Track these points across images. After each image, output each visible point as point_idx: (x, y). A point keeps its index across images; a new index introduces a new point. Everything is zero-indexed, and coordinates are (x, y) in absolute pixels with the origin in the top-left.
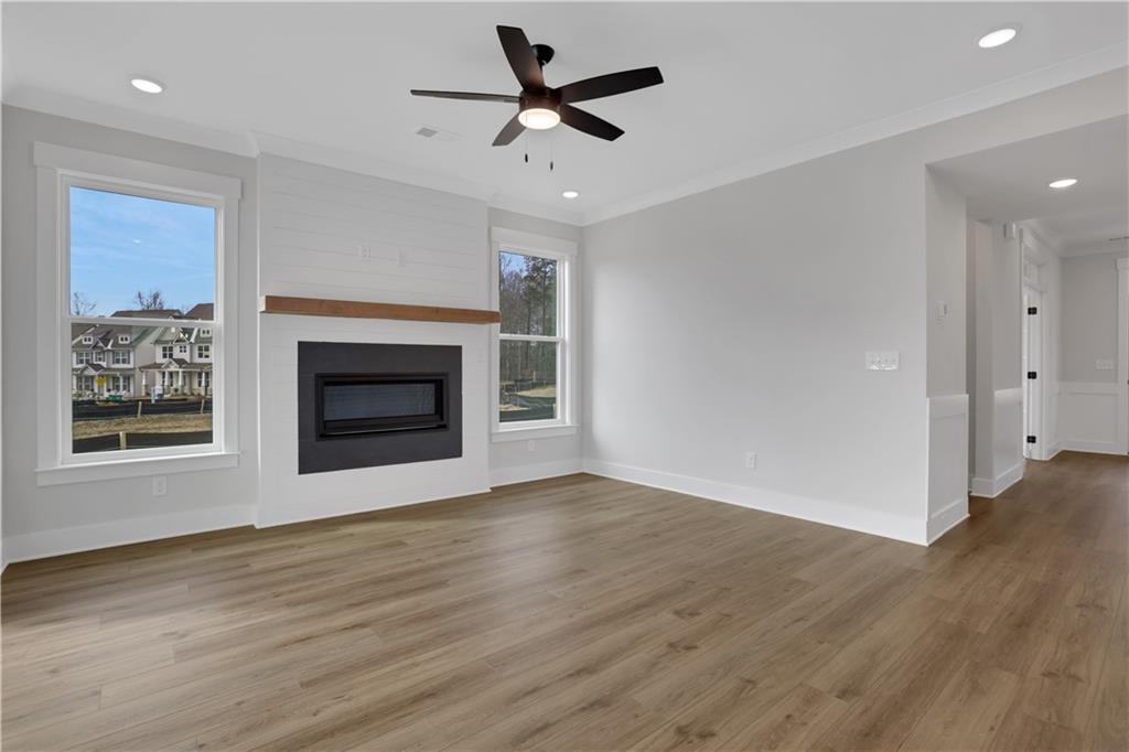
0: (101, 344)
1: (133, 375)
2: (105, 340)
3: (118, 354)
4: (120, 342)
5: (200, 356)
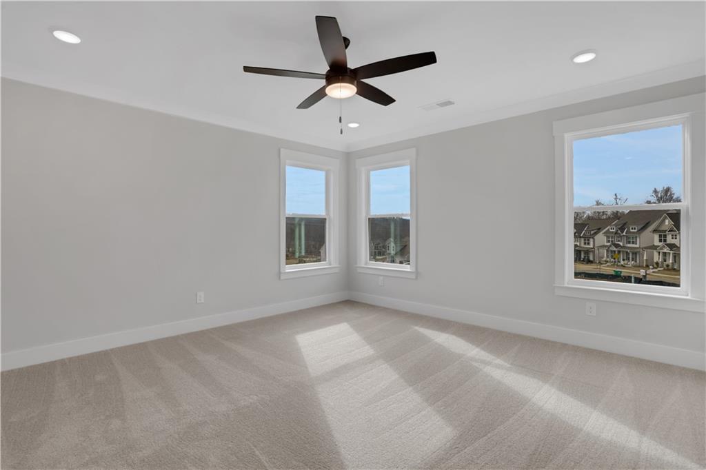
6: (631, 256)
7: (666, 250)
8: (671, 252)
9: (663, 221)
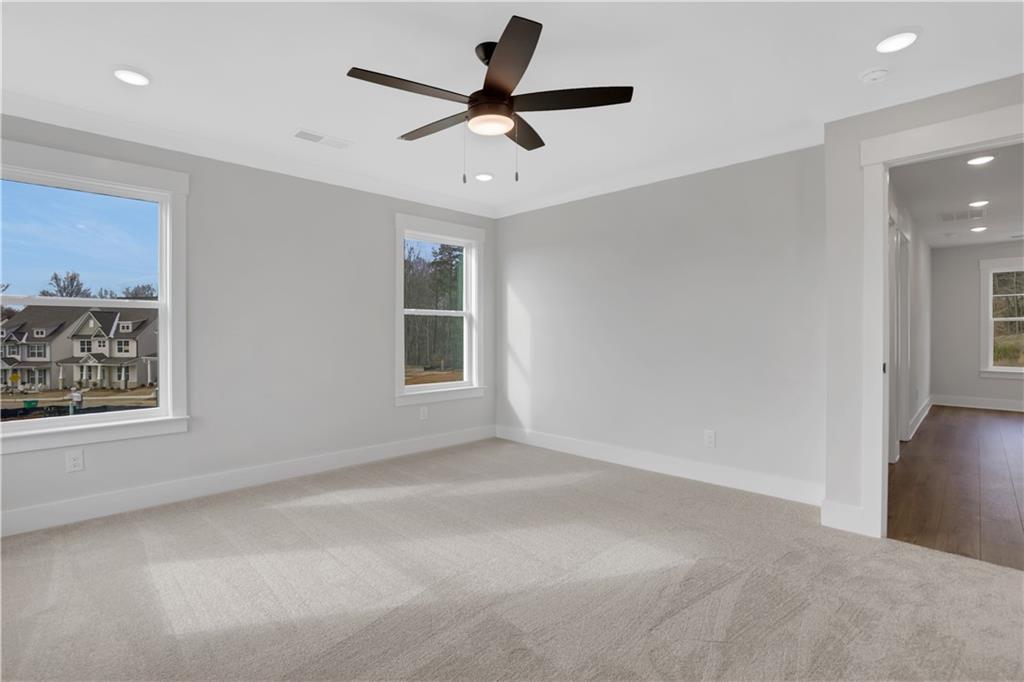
0: (14, 338)
1: (50, 369)
2: (19, 333)
3: (33, 348)
4: (36, 336)
5: (120, 350)
6: (37, 376)
7: (92, 362)
8: (99, 365)
9: (86, 322)
